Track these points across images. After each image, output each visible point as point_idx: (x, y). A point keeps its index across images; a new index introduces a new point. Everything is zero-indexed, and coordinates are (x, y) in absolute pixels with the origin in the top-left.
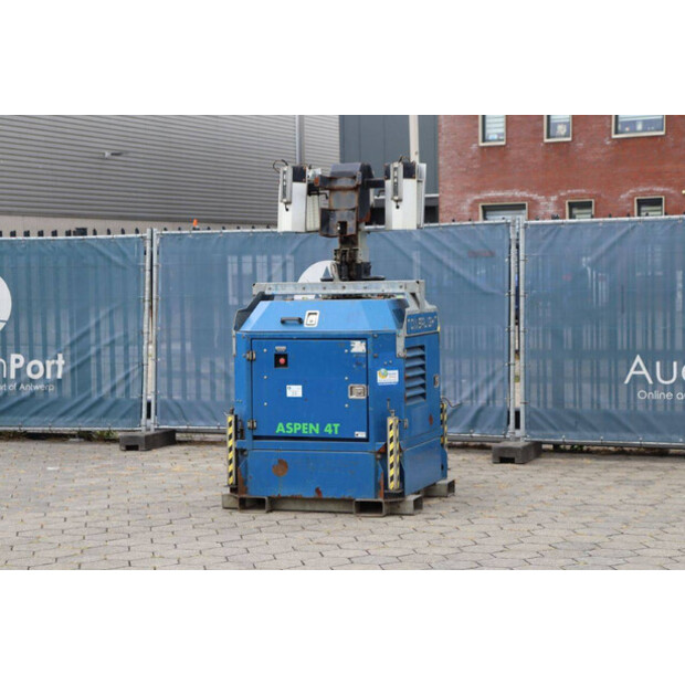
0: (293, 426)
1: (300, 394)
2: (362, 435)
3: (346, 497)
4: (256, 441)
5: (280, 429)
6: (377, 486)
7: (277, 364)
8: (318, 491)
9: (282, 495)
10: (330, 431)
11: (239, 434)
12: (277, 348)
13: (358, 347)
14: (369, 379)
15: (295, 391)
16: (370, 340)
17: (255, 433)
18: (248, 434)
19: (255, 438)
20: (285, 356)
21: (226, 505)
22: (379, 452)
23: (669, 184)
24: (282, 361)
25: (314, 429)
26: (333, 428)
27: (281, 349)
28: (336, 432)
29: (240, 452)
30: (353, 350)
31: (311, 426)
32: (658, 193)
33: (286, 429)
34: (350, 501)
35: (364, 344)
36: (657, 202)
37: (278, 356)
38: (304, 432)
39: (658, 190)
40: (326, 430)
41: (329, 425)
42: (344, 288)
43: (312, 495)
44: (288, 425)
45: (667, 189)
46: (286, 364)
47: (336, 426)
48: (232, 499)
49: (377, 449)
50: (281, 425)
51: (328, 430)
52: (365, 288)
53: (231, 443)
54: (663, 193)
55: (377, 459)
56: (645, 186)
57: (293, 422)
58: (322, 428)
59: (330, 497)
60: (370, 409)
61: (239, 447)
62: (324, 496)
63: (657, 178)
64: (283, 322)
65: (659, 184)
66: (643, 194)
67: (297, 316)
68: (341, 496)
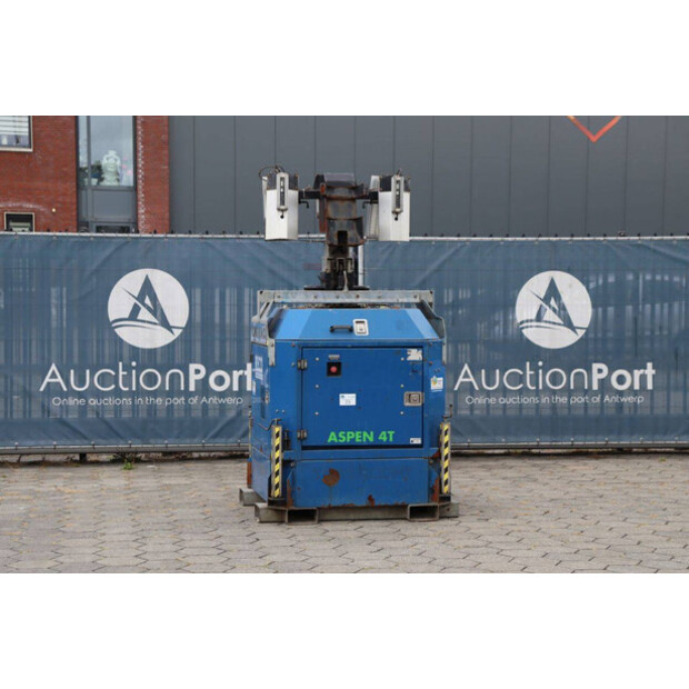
0: (345, 435)
1: (353, 403)
2: (417, 441)
3: (400, 503)
4: (305, 452)
5: (332, 438)
6: (431, 490)
7: (330, 373)
8: (370, 498)
9: (333, 504)
10: (385, 439)
11: (286, 445)
12: (330, 356)
13: (415, 355)
14: (424, 385)
15: (348, 400)
16: (426, 348)
17: (305, 444)
18: (296, 445)
19: (304, 448)
20: (338, 365)
21: (263, 519)
22: (432, 458)
23: (38, 201)
24: (334, 369)
25: (369, 437)
26: (388, 435)
27: (334, 357)
28: (391, 439)
29: (286, 464)
30: (410, 358)
31: (365, 434)
32: (28, 209)
33: (338, 438)
34: (404, 507)
35: (420, 351)
36: (28, 219)
37: (330, 364)
38: (357, 440)
39: (28, 207)
40: (380, 438)
41: (384, 433)
42: (358, 296)
43: (364, 502)
44: (341, 434)
45: (36, 206)
46: (338, 373)
47: (391, 433)
48: (270, 512)
49: (431, 455)
50: (333, 434)
51: (383, 437)
52: (379, 297)
53: (278, 454)
54: (33, 210)
55: (430, 464)
56: (16, 202)
57: (346, 431)
58: (376, 436)
59: (383, 504)
60: (425, 415)
61: (287, 458)
62: (377, 503)
63: (27, 194)
64: (332, 330)
65: (29, 201)
66: (12, 209)
67: (347, 324)
68: (394, 502)
